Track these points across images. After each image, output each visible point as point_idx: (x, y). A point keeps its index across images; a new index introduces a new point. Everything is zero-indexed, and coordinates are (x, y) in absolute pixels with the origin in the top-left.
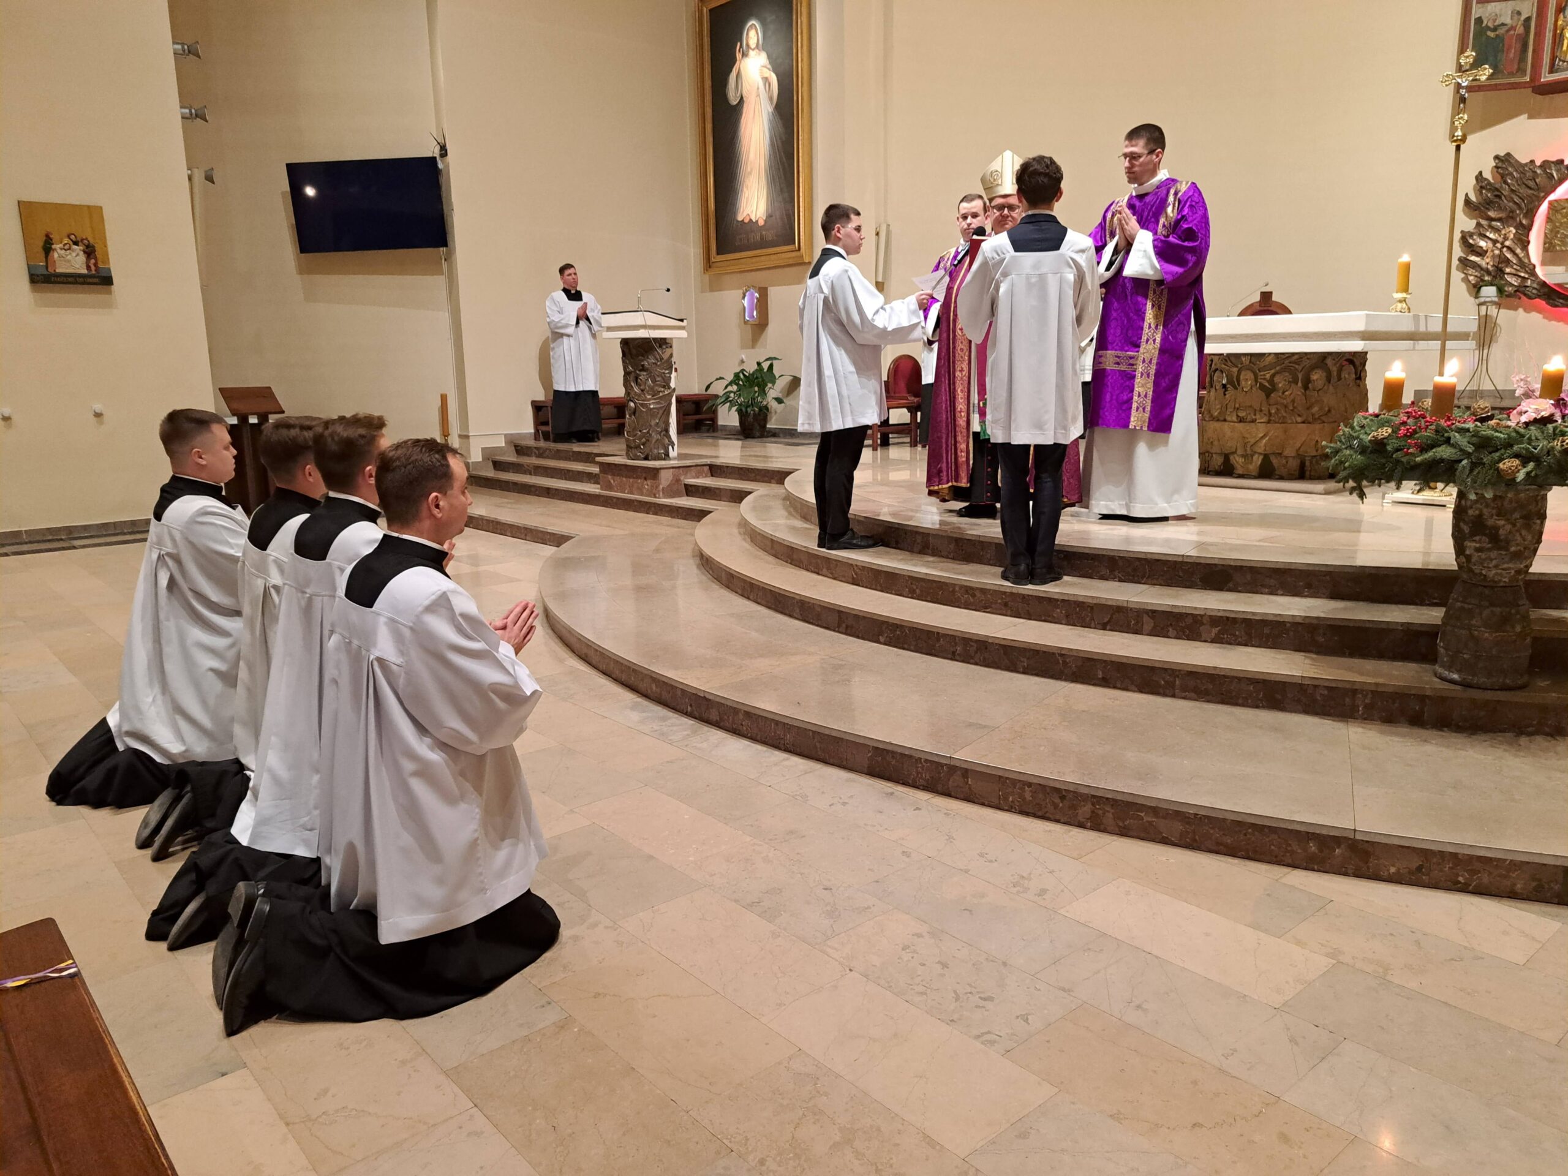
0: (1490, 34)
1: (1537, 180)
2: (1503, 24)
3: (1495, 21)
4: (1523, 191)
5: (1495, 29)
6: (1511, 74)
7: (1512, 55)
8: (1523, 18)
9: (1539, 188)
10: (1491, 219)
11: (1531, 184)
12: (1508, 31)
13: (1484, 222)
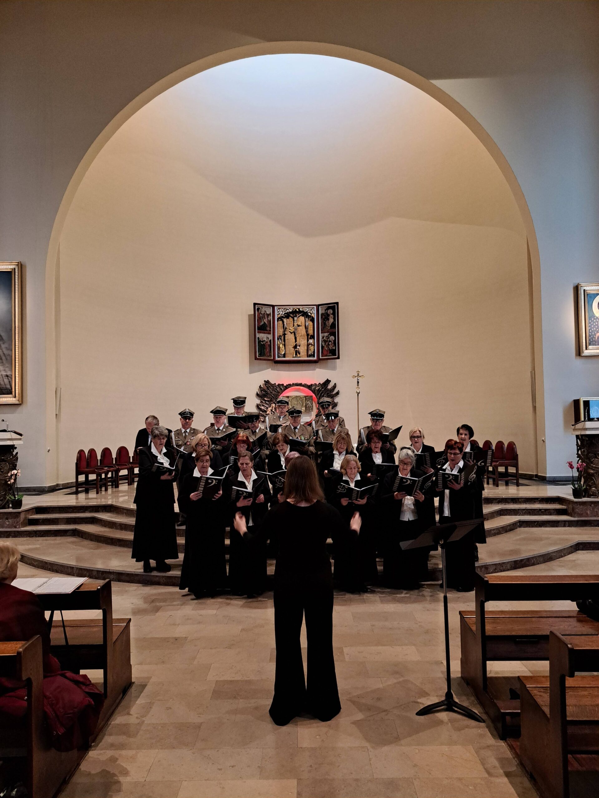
0: (261, 343)
1: (278, 390)
2: (265, 341)
3: (262, 339)
4: (274, 392)
5: (263, 342)
6: (268, 356)
7: (268, 350)
8: (269, 339)
9: (278, 392)
10: (265, 401)
11: (276, 391)
12: (266, 343)
13: (264, 402)
